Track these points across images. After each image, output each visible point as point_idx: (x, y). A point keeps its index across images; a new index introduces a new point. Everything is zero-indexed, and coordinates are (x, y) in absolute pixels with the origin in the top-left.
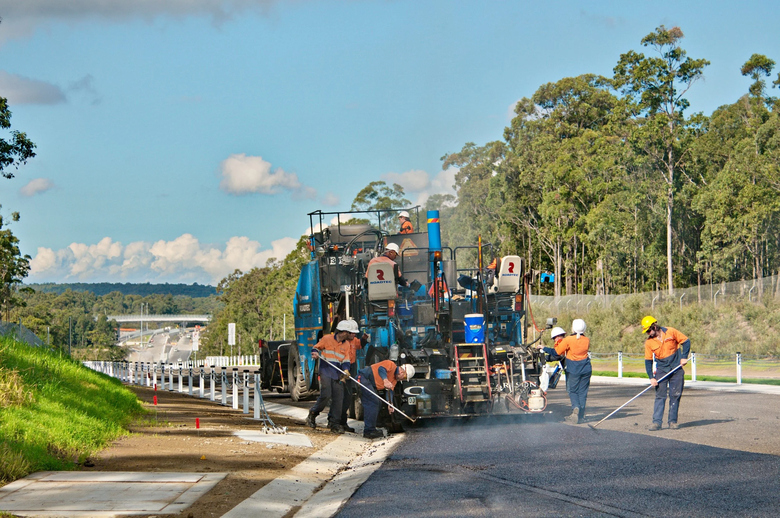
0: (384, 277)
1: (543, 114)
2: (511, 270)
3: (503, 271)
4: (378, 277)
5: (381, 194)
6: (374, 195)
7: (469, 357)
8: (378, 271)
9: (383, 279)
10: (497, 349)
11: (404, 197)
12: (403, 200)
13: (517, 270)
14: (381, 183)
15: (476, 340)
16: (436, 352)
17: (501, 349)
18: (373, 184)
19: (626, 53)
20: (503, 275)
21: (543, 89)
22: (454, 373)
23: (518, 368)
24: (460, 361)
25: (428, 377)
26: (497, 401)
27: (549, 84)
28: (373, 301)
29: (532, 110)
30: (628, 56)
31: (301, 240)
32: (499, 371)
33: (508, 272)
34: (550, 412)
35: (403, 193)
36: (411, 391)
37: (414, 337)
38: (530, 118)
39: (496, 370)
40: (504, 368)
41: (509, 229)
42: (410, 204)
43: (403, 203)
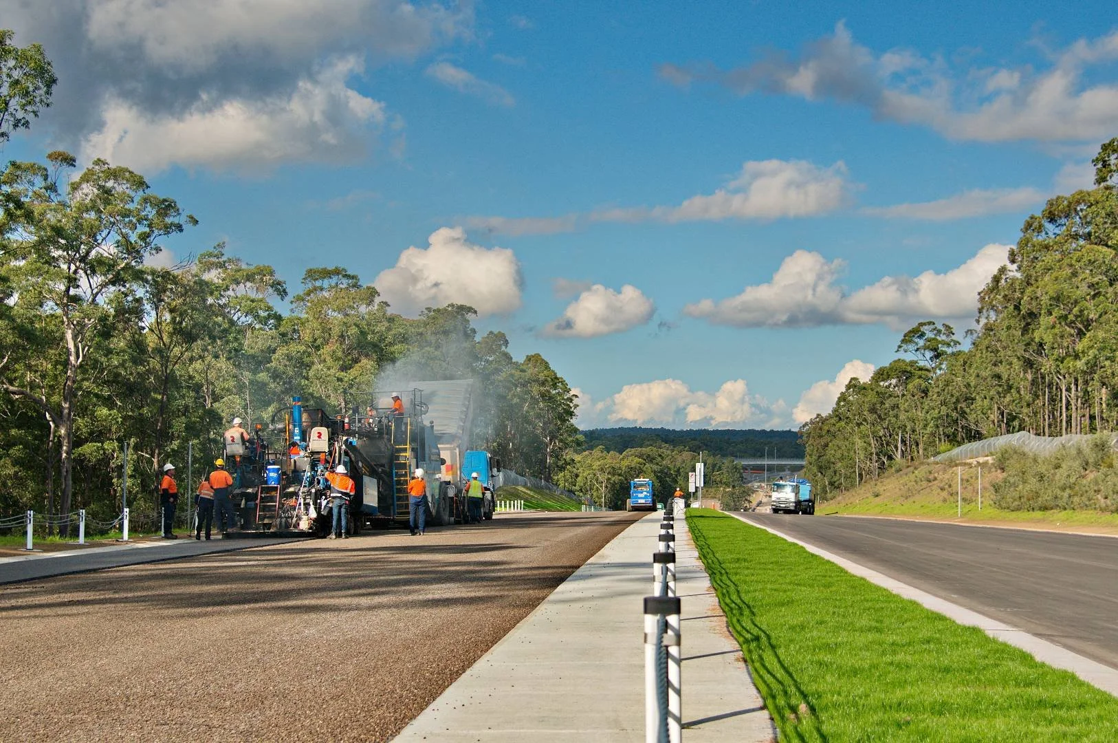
1: (1055, 234)
5: (930, 335)
6: (923, 335)
10: (290, 489)
11: (954, 337)
12: (952, 340)
14: (929, 323)
16: (250, 491)
17: (293, 489)
18: (921, 324)
19: (1108, 142)
21: (1052, 205)
25: (242, 506)
27: (1058, 198)
29: (1040, 229)
30: (1109, 144)
31: (850, 382)
32: (289, 504)
35: (953, 334)
38: (1040, 238)
40: (292, 502)
41: (1021, 363)
42: (960, 344)
43: (952, 344)
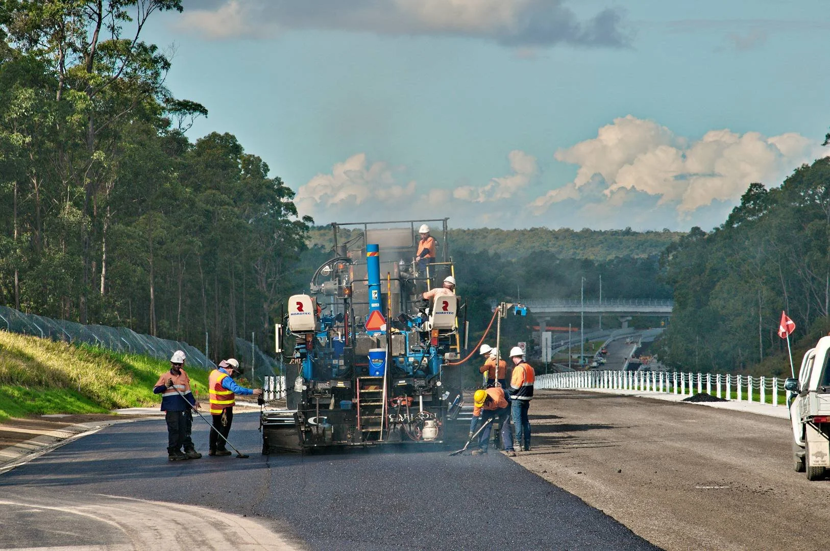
0: (303, 309)
2: (445, 308)
3: (436, 310)
4: (298, 309)
7: (376, 389)
8: (298, 303)
9: (302, 311)
10: (400, 382)
13: (453, 308)
15: (377, 373)
16: (341, 384)
17: (404, 381)
20: (436, 313)
22: (355, 405)
23: (417, 400)
24: (360, 393)
25: (331, 408)
26: (392, 430)
28: (293, 332)
32: (401, 403)
33: (442, 311)
34: (441, 442)
36: (315, 420)
37: (334, 370)
39: (398, 402)
40: (405, 400)
